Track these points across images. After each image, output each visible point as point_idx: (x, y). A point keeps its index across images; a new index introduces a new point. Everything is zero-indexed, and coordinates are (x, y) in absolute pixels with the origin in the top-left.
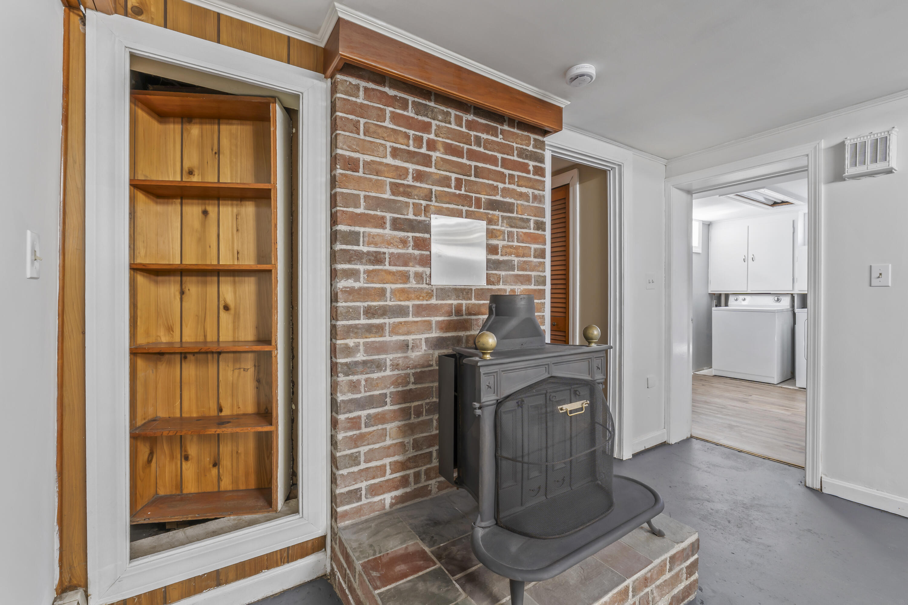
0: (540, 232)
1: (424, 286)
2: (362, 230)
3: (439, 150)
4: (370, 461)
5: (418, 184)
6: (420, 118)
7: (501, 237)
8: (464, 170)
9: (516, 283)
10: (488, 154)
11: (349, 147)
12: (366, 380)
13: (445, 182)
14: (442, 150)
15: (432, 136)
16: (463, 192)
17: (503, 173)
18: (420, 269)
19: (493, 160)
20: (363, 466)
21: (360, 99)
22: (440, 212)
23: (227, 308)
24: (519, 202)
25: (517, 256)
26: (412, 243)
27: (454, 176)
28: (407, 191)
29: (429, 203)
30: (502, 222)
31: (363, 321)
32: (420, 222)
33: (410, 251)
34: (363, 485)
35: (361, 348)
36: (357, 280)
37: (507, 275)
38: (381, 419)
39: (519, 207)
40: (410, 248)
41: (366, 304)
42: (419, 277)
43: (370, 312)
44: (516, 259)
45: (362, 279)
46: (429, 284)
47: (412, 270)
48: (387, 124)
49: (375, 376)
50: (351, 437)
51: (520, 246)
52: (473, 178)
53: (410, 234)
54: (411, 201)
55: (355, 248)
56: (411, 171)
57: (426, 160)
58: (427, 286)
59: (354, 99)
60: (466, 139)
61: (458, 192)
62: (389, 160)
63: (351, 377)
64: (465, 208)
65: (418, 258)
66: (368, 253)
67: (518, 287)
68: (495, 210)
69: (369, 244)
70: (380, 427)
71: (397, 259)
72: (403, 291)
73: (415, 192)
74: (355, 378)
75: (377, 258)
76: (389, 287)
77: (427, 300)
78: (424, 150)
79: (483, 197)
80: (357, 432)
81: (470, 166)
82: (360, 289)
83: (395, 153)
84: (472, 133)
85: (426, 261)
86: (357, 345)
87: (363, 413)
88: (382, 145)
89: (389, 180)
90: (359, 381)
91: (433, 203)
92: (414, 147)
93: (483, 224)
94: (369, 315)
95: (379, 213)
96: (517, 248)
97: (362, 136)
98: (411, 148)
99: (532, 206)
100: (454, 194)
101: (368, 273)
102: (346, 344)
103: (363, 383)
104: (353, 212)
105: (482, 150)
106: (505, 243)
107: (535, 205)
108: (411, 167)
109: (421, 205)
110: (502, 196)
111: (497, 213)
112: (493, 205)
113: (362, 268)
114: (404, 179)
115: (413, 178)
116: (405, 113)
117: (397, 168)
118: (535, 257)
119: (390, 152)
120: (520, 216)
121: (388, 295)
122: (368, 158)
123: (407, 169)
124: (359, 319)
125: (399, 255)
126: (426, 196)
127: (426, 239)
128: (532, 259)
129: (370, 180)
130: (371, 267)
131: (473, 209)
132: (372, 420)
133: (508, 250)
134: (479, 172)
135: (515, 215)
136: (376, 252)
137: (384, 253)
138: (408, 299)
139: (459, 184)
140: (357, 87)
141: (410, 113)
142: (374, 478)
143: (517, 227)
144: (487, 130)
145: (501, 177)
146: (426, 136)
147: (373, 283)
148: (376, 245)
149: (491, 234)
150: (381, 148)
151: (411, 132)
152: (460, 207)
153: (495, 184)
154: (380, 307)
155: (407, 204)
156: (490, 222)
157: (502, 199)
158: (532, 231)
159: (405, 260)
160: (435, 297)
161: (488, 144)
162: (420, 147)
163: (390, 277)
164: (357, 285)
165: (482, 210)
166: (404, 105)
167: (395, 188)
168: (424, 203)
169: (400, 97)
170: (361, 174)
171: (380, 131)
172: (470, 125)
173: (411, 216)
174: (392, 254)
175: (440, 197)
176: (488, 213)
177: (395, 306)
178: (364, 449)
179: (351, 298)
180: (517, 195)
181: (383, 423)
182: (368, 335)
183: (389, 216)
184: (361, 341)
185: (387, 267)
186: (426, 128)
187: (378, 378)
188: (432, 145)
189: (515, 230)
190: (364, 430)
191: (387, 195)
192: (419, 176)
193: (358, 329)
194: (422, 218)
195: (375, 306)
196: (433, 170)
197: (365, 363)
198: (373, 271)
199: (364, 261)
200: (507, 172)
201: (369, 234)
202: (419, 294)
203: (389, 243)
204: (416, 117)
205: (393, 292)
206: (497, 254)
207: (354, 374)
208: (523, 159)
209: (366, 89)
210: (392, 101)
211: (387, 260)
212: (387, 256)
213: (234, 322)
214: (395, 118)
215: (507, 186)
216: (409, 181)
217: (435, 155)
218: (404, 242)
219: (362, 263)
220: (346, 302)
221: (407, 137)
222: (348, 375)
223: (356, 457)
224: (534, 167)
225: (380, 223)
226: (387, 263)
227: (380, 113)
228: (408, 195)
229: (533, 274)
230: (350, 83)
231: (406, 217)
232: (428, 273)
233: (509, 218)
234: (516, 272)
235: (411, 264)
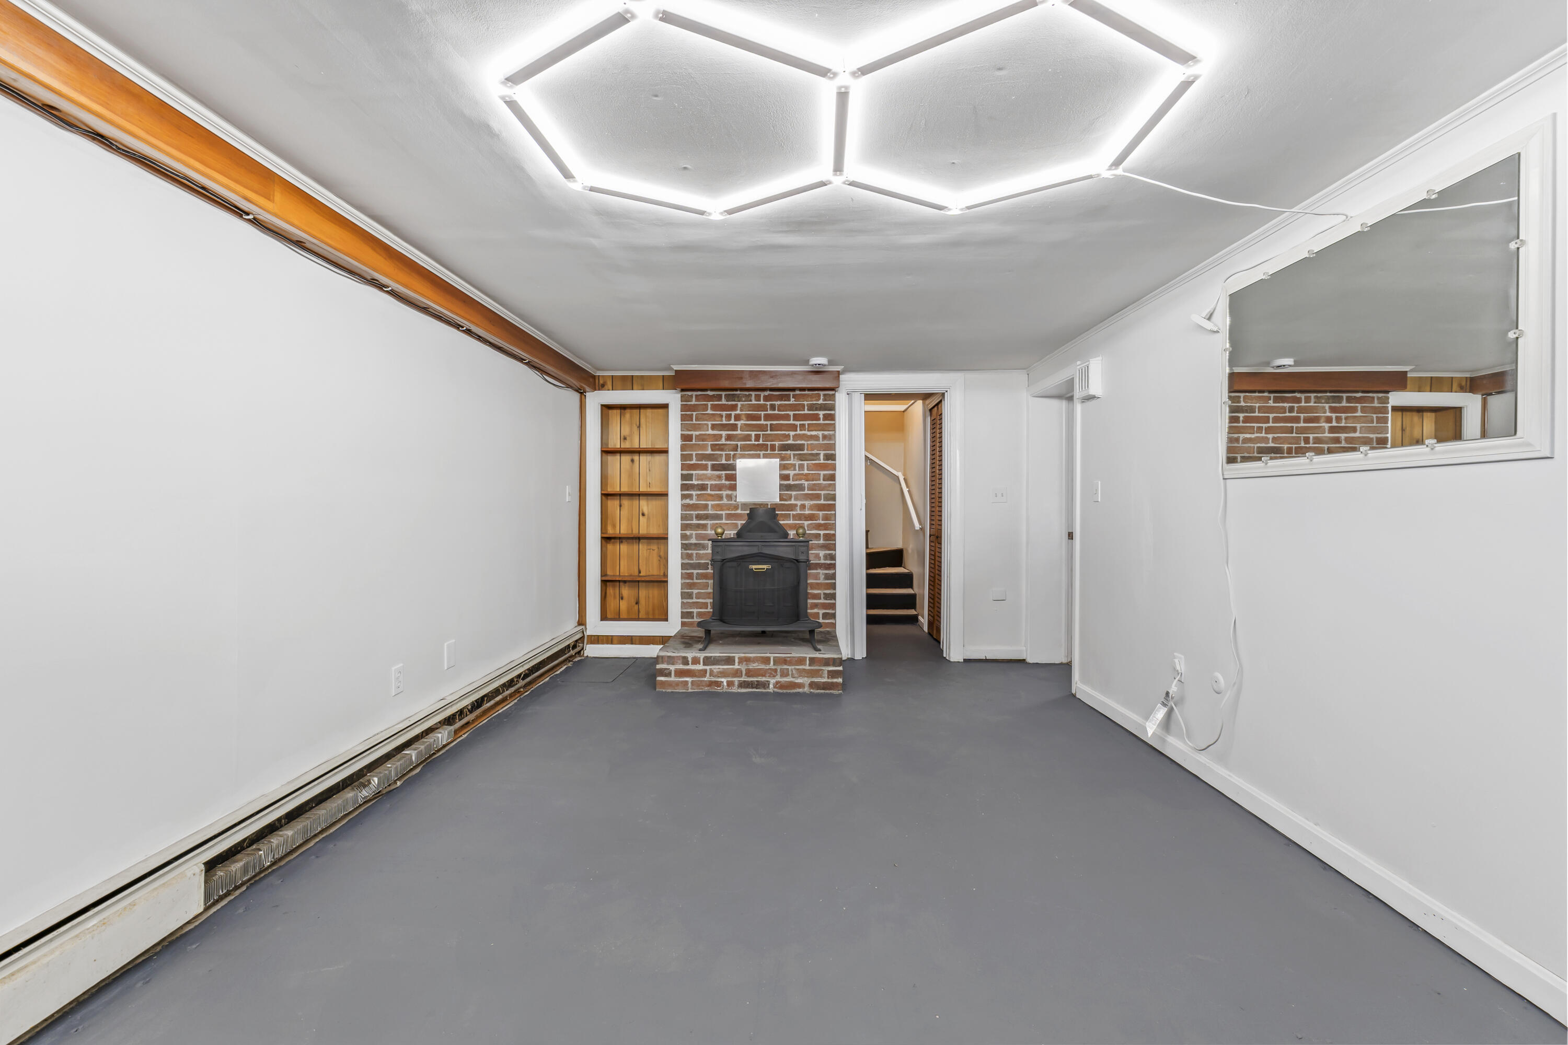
0: (830, 462)
1: (733, 502)
2: (694, 472)
3: (743, 420)
4: (698, 598)
5: (728, 442)
6: (730, 403)
7: (792, 469)
8: (762, 428)
9: (806, 500)
10: (781, 414)
11: (687, 429)
12: (696, 554)
13: (748, 438)
14: (744, 419)
15: (738, 412)
16: (761, 442)
17: (794, 424)
18: (730, 492)
19: (787, 417)
20: (695, 600)
21: (694, 402)
22: (743, 456)
23: (643, 515)
24: (809, 442)
25: (807, 481)
26: (724, 478)
27: (753, 433)
28: (721, 448)
29: (736, 452)
30: (794, 458)
31: (695, 522)
32: (730, 464)
33: (724, 482)
34: (695, 611)
35: (694, 536)
36: (692, 499)
37: (798, 494)
38: (705, 576)
39: (809, 446)
40: (724, 481)
41: (696, 512)
42: (729, 497)
43: (699, 517)
44: (806, 483)
45: (694, 499)
46: (736, 501)
47: (724, 493)
48: (709, 412)
49: (701, 552)
50: (688, 583)
51: (809, 473)
52: (769, 432)
53: (724, 472)
54: (724, 453)
55: (691, 482)
56: (724, 435)
57: (734, 428)
58: (734, 502)
59: (690, 403)
60: (763, 408)
61: (757, 443)
62: (710, 432)
63: (688, 551)
64: (762, 453)
65: (728, 486)
66: (698, 484)
67: (809, 502)
68: (788, 451)
69: (698, 480)
70: (704, 581)
71: (714, 487)
72: (718, 505)
73: (726, 447)
74: (690, 552)
75: (703, 487)
76: (710, 503)
77: (735, 511)
78: (732, 422)
79: (777, 443)
80: (691, 581)
81: (767, 425)
82: (693, 504)
83: (714, 427)
84: (768, 403)
85: (733, 488)
86: (691, 534)
87: (695, 572)
88: (705, 424)
89: (710, 443)
90: (692, 554)
91: (739, 452)
92: (726, 421)
93: (777, 461)
94: (698, 518)
95: (704, 462)
96: (807, 475)
97: (694, 422)
98: (724, 422)
99: (822, 444)
100: (754, 445)
101: (697, 495)
102: (685, 534)
103: (695, 555)
104: (689, 464)
105: (776, 412)
106: (797, 472)
107: (825, 442)
108: (724, 433)
109: (730, 454)
110: (793, 440)
111: (789, 452)
112: (785, 448)
113: (694, 493)
114: (719, 441)
115: (725, 439)
116: (720, 403)
117: (714, 435)
118: (824, 480)
119: (711, 427)
120: (810, 452)
121: (710, 507)
122: (697, 433)
123: (721, 435)
124: (693, 520)
125: (716, 485)
126: (734, 449)
127: (734, 474)
128: (822, 482)
129: (699, 444)
130: (699, 492)
131: (769, 452)
132: (700, 576)
133: (799, 477)
134: (773, 428)
135: (805, 452)
136: (702, 484)
137: (707, 484)
138: (722, 510)
139: (757, 437)
140: (692, 396)
141: (724, 402)
142: (701, 608)
143: (807, 461)
144: (781, 398)
145: (794, 428)
146: (733, 413)
147: (700, 501)
148: (702, 480)
149: (783, 467)
150: (705, 426)
151: (724, 413)
152: (758, 452)
153: (787, 433)
154: (705, 514)
155: (721, 455)
156: (782, 459)
157: (793, 442)
158: (822, 461)
159: (720, 488)
160: (740, 509)
161: (781, 408)
162: (730, 420)
163: (710, 498)
164: (691, 502)
165: (776, 452)
166: (719, 398)
167: (714, 447)
168: (732, 453)
169: (717, 395)
170: (694, 442)
171: (705, 417)
172: (767, 398)
173: (724, 462)
174: (711, 485)
175: (744, 448)
176: (782, 454)
177: (713, 514)
178: (695, 591)
179: (688, 509)
180: (807, 437)
181: (706, 579)
182: (697, 529)
183: (710, 463)
184: (694, 532)
185: (709, 492)
186: (734, 408)
187: (703, 554)
188: (738, 418)
189: (805, 463)
190: (695, 581)
191: (709, 452)
192: (729, 438)
193: (691, 525)
194: (731, 462)
195: (702, 514)
196: (739, 432)
197: (695, 544)
198: (701, 494)
199: (695, 489)
200: (798, 423)
201: (698, 474)
202: (729, 507)
203: (710, 479)
204: (727, 403)
205: (712, 506)
206: (789, 480)
207: (689, 550)
208: (813, 411)
209: (696, 396)
210: (711, 398)
211: (709, 488)
212: (709, 486)
213: (647, 523)
214: (714, 407)
215: (799, 432)
216: (723, 441)
217: (739, 423)
218: (719, 477)
219: (694, 491)
220: (685, 511)
221: (722, 416)
222: (686, 550)
223: (691, 594)
224: (824, 415)
225: (705, 467)
226: (709, 490)
227: (704, 407)
228: (722, 450)
229: (823, 493)
230: (688, 395)
231: (721, 463)
232: (735, 495)
233: (800, 454)
234: (806, 492)
235: (723, 490)
